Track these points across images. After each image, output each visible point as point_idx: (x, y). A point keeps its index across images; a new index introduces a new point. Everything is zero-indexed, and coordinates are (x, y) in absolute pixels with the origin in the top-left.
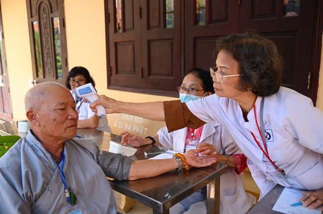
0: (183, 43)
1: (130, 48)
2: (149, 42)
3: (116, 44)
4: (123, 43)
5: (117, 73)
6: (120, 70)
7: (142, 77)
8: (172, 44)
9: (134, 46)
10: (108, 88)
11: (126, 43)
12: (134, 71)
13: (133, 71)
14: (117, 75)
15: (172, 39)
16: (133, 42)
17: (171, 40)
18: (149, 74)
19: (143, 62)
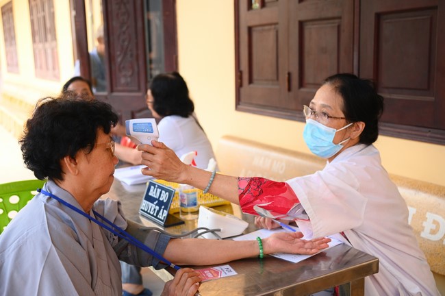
0: (356, 26)
1: (272, 35)
2: (301, 25)
3: (250, 29)
4: (260, 28)
5: (251, 81)
6: (255, 76)
7: (289, 89)
8: (339, 27)
9: (277, 32)
10: (237, 108)
11: (266, 28)
12: (278, 79)
13: (275, 78)
14: (251, 85)
15: (340, 18)
16: (277, 26)
17: (337, 21)
18: (301, 84)
19: (290, 63)
